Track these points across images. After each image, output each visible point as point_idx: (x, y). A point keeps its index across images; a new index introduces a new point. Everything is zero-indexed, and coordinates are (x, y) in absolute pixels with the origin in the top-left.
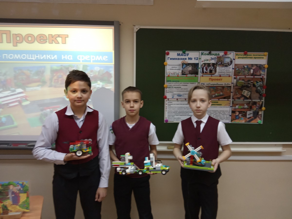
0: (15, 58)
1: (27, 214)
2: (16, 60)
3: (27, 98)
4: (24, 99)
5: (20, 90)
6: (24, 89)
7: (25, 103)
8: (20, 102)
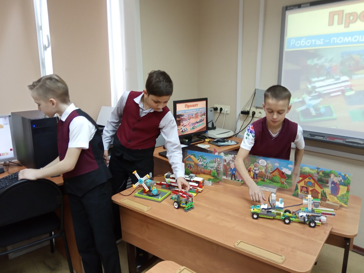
0: (344, 42)
1: (344, 209)
2: (346, 43)
3: (352, 87)
4: (349, 88)
5: (345, 78)
6: (351, 77)
7: (348, 94)
8: (343, 92)
